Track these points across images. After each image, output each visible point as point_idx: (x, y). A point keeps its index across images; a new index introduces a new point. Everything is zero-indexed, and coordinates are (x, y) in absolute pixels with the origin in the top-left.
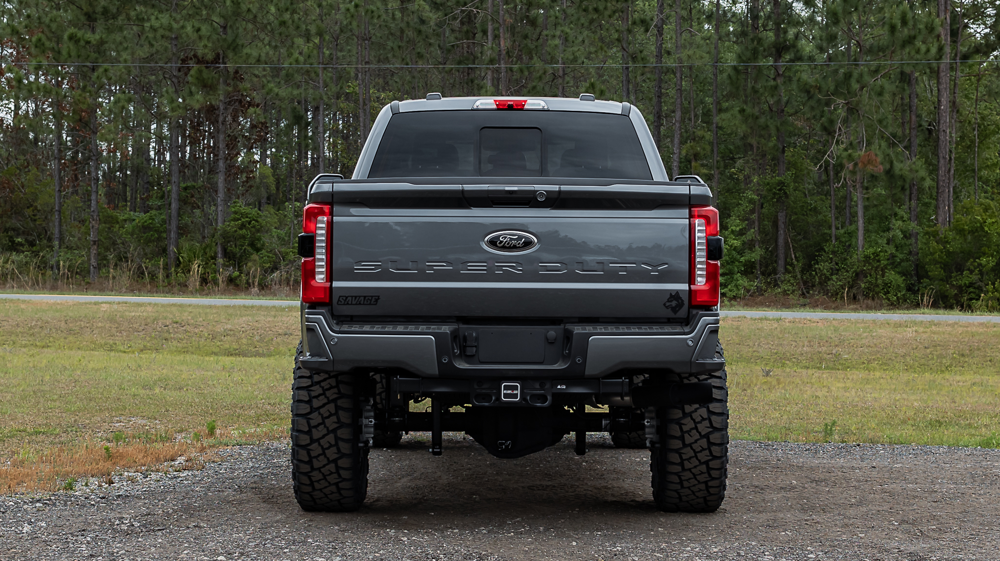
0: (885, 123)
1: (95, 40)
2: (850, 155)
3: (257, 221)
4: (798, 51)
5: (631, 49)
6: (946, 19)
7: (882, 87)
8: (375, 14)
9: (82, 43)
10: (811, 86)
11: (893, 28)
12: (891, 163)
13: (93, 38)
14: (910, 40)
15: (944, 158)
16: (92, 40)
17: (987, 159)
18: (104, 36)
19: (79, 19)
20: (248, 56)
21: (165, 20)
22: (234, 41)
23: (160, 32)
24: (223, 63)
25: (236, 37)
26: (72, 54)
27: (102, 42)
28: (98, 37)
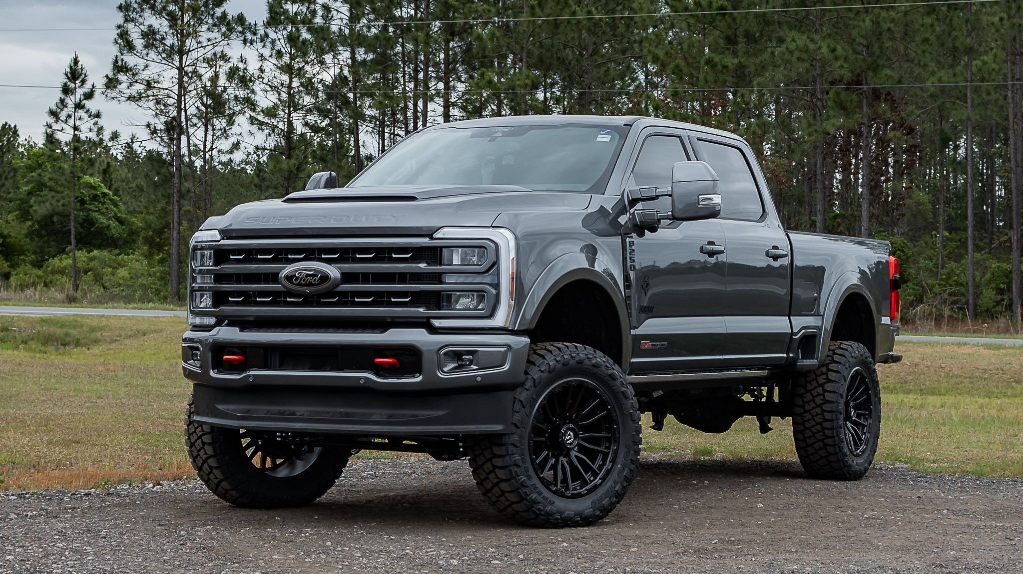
1: (733, 64)
3: (902, 251)
9: (719, 67)
13: (731, 61)
16: (730, 64)
18: (743, 60)
19: (718, 44)
20: (889, 77)
21: (801, 40)
22: (875, 61)
23: (797, 54)
24: (867, 84)
25: (879, 57)
26: (709, 78)
27: (741, 66)
28: (736, 61)
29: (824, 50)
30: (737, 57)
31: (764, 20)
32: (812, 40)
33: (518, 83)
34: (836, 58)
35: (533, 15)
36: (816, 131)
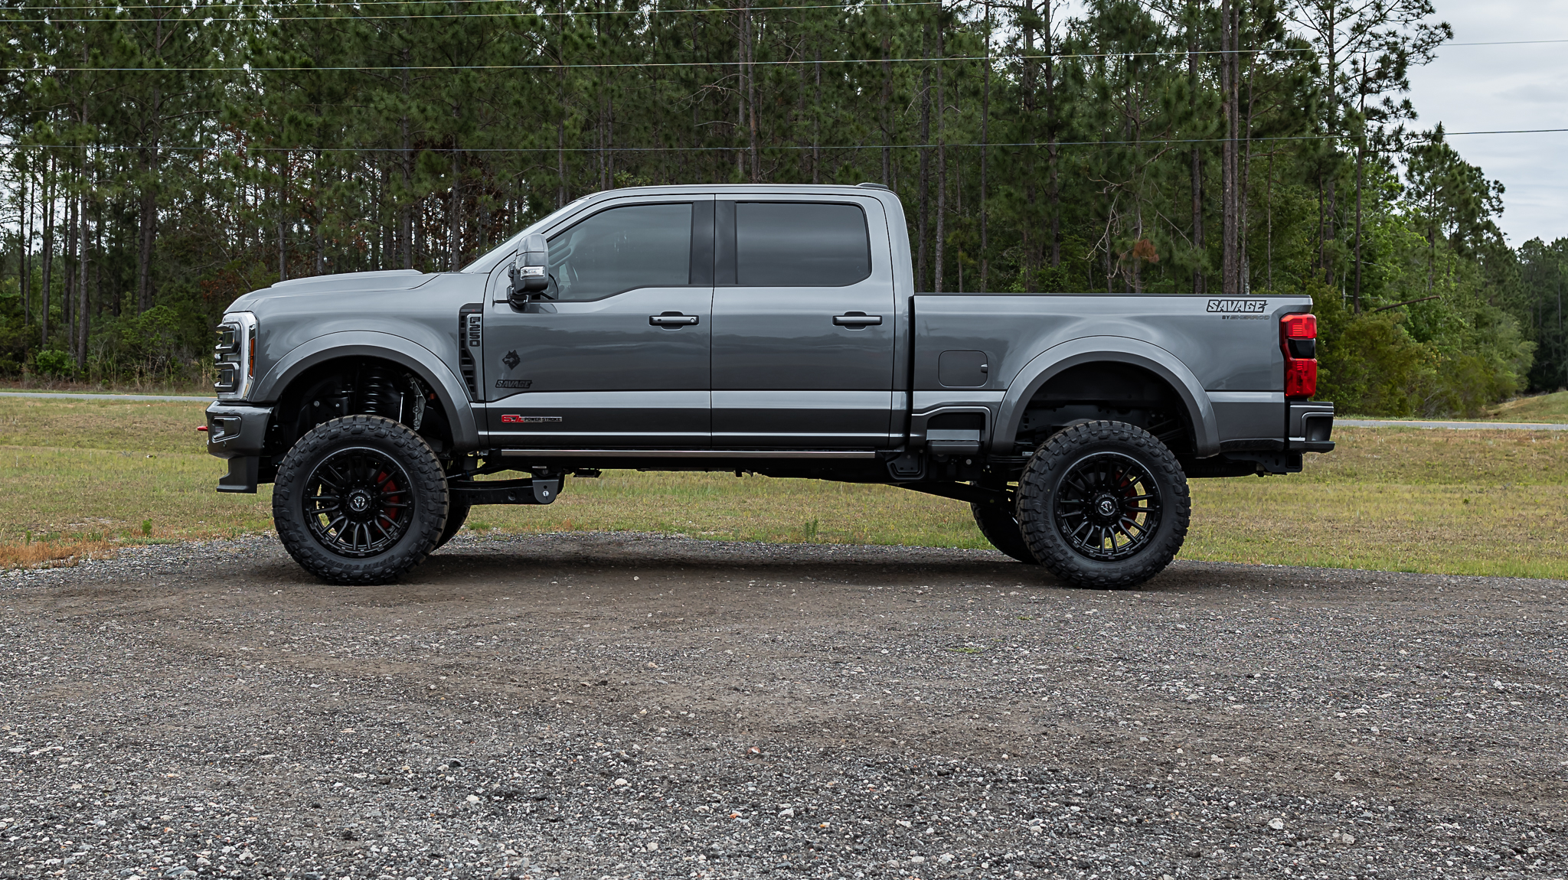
0: (1162, 207)
1: (316, 123)
2: (1123, 243)
4: (1072, 130)
5: (892, 129)
6: (1233, 93)
7: (1156, 168)
8: (616, 94)
9: (304, 126)
10: (1080, 168)
11: (1167, 103)
12: (1171, 252)
13: (315, 120)
14: (1188, 115)
15: (1232, 247)
16: (313, 123)
17: (1293, 247)
18: (327, 119)
19: (301, 101)
20: (480, 139)
21: (390, 100)
22: (466, 122)
23: (385, 113)
24: (457, 147)
25: (468, 118)
26: (292, 138)
27: (326, 126)
28: (320, 120)
29: (414, 110)
30: (320, 115)
31: (350, 78)
32: (401, 100)
33: (81, 137)
34: (427, 119)
35: (96, 65)
36: (406, 194)
